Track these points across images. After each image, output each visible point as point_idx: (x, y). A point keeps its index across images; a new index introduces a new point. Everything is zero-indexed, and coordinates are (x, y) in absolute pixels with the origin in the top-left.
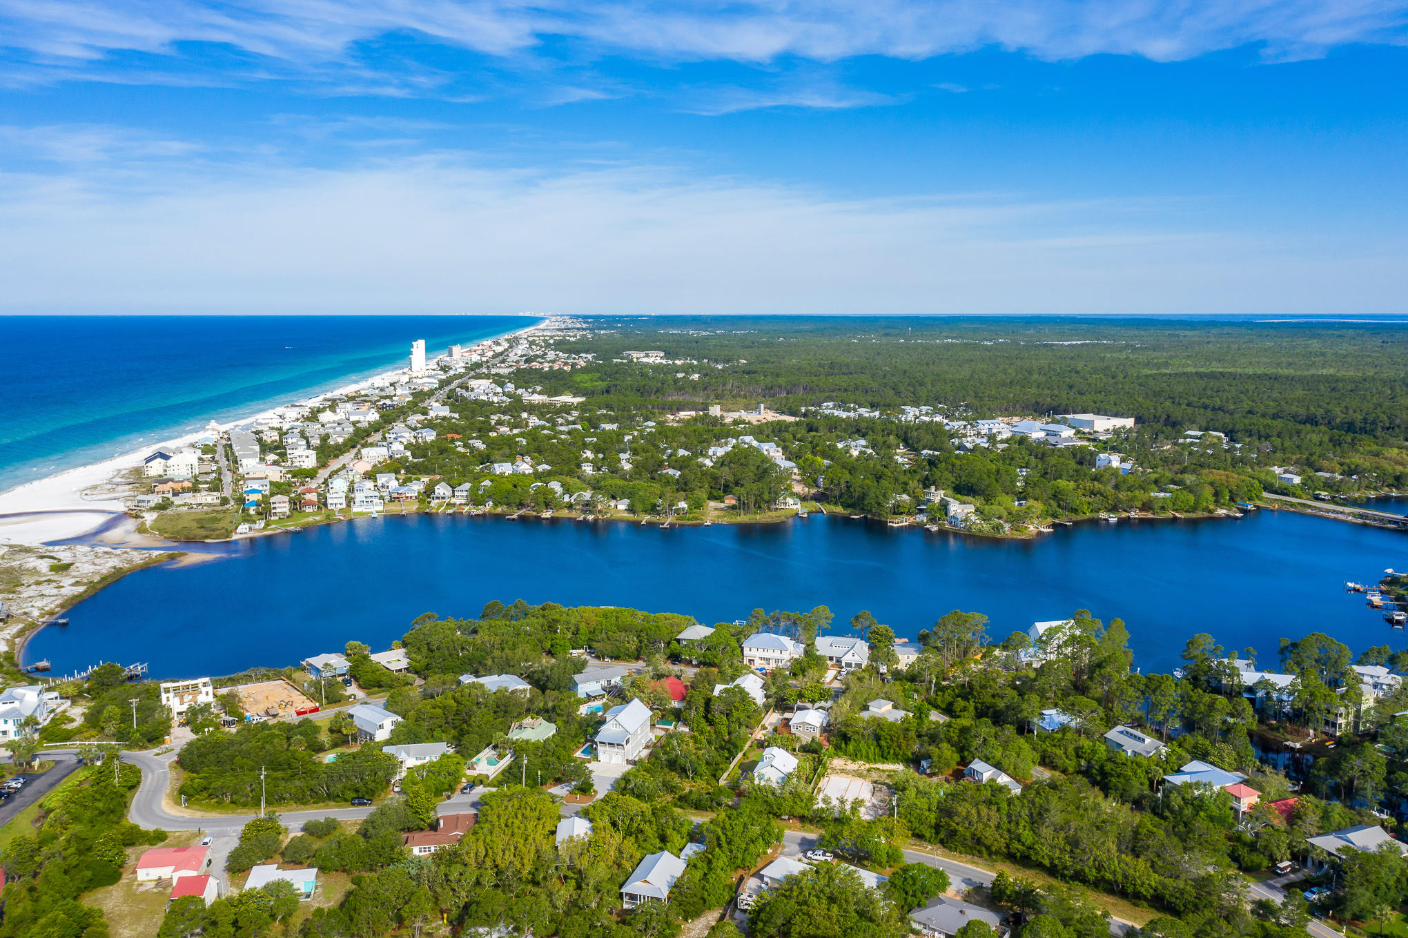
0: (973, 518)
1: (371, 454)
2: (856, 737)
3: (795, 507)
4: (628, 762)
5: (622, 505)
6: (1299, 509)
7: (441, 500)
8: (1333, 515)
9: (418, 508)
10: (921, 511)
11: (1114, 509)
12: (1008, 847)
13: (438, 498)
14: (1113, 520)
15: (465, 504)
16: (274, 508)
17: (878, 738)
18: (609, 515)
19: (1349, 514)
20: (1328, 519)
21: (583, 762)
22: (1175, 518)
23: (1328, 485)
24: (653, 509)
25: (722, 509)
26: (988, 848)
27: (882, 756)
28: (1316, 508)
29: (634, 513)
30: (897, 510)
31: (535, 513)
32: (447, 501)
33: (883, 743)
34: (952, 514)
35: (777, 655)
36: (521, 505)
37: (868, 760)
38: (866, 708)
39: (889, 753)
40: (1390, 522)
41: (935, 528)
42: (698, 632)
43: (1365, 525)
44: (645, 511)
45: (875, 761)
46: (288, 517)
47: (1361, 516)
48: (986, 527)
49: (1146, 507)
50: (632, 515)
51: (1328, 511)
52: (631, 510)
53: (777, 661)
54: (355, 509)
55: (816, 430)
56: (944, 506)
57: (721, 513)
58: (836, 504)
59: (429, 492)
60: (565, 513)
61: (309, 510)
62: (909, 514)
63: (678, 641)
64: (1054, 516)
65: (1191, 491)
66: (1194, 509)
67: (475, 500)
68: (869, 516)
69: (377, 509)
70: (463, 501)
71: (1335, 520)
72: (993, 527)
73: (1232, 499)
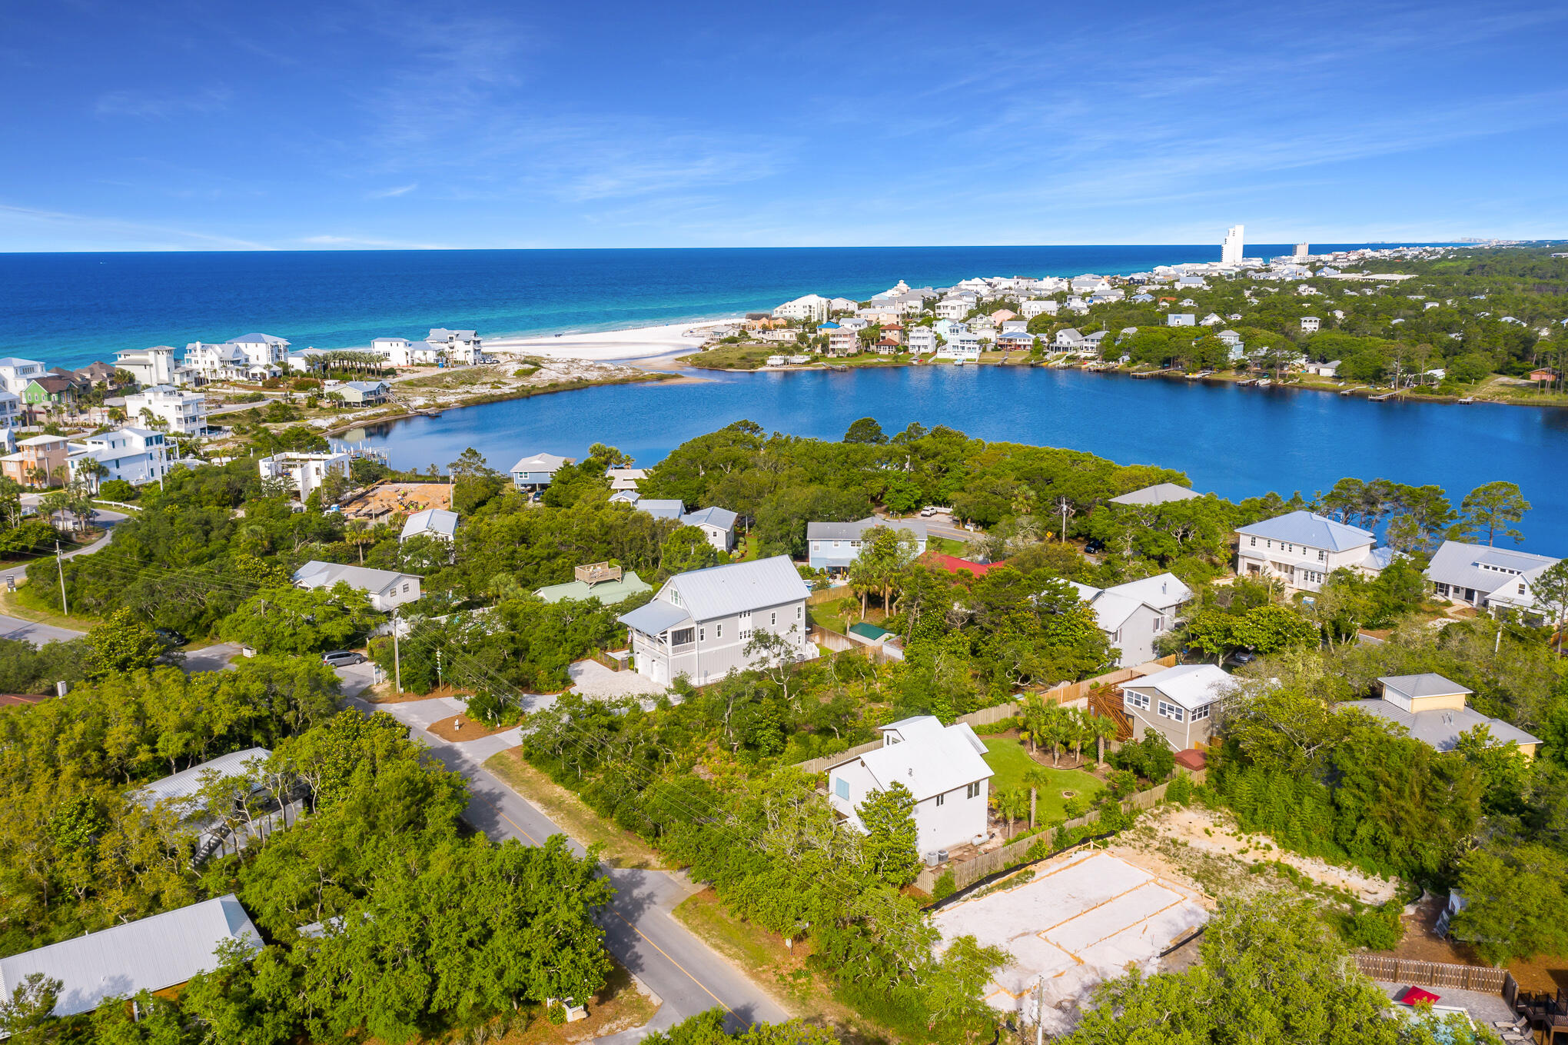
1: (1033, 309)
5: (1327, 371)
7: (1061, 352)
9: (1029, 361)
13: (1057, 349)
15: (1093, 359)
16: (833, 343)
18: (1299, 382)
24: (1378, 376)
25: (1514, 386)
29: (1341, 380)
31: (1181, 373)
32: (1069, 354)
35: (1310, 559)
36: (1167, 362)
42: (1161, 495)
44: (1359, 378)
46: (848, 355)
50: (1337, 383)
54: (940, 355)
59: (1050, 341)
60: (1230, 376)
61: (884, 351)
67: (1107, 353)
70: (1089, 355)
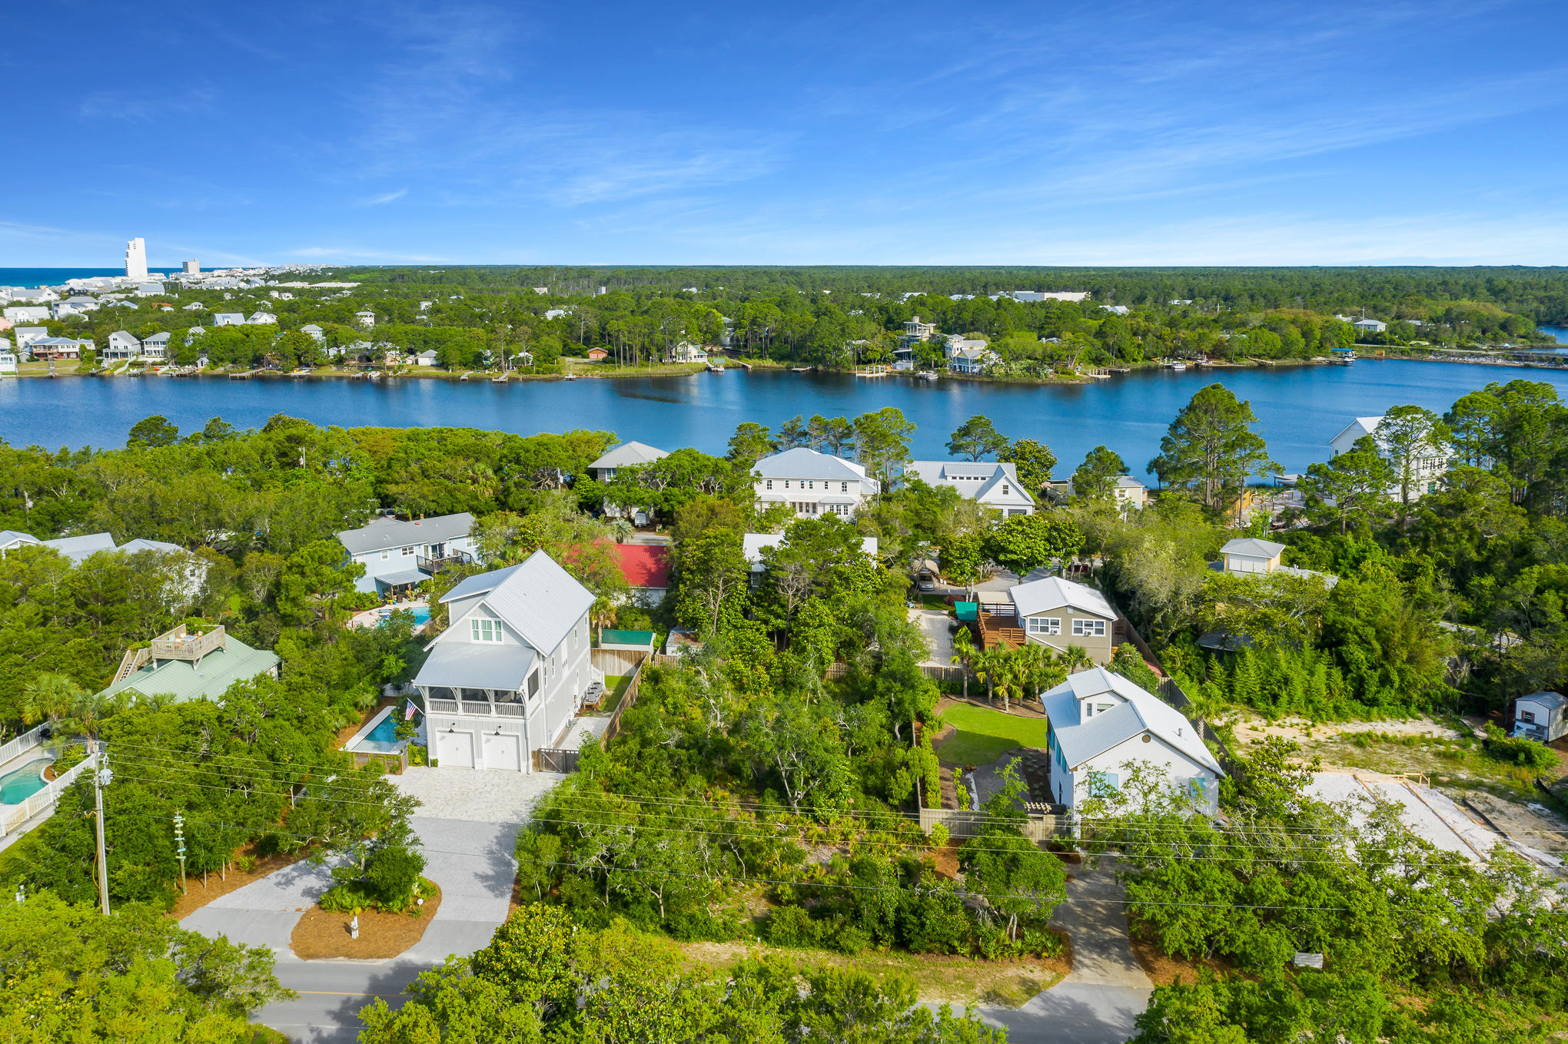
0: (994, 358)
3: (700, 360)
4: (543, 760)
5: (426, 360)
10: (900, 356)
11: (1173, 354)
14: (1179, 369)
15: (163, 364)
17: (1330, 641)
18: (405, 371)
21: (373, 767)
23: (1423, 334)
24: (478, 361)
25: (588, 364)
29: (446, 368)
30: (863, 358)
31: (279, 373)
34: (955, 354)
35: (833, 493)
40: (1565, 361)
41: (933, 377)
44: (465, 365)
48: (1016, 371)
49: (1217, 352)
50: (442, 371)
52: (442, 364)
53: (835, 510)
56: (939, 344)
57: (589, 367)
58: (764, 359)
60: (330, 371)
62: (883, 362)
63: (597, 473)
66: (1283, 353)
67: (179, 356)
68: (820, 368)
70: (158, 360)
72: (1028, 369)
73: (1321, 343)
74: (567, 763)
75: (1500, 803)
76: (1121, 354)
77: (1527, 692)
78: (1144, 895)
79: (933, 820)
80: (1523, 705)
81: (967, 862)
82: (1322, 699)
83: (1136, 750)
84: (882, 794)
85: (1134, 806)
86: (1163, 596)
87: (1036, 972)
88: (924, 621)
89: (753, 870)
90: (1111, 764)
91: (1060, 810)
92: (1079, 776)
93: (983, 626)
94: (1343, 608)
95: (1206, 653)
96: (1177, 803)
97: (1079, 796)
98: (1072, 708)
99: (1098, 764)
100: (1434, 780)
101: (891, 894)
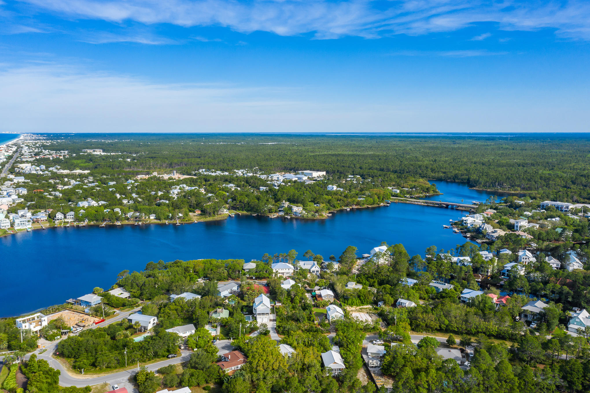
0: (304, 212)
1: (3, 201)
2: (351, 297)
3: (227, 213)
4: (272, 320)
5: (152, 217)
6: (404, 201)
7: (60, 221)
8: (416, 203)
9: (50, 225)
10: (280, 211)
11: (347, 205)
12: (440, 326)
13: (58, 220)
14: (348, 210)
15: (73, 222)
17: (359, 297)
18: (148, 222)
19: (422, 202)
20: (415, 204)
22: (368, 207)
23: (408, 193)
24: (167, 218)
25: (196, 216)
26: (431, 328)
27: (362, 303)
28: (410, 201)
29: (160, 220)
30: (270, 211)
31: (111, 223)
32: (63, 221)
33: (362, 298)
34: (294, 211)
35: (287, 271)
36: (104, 220)
37: (357, 306)
38: (347, 286)
39: (365, 301)
40: (436, 204)
41: (289, 217)
42: (251, 265)
43: (428, 206)
44: (165, 219)
45: (360, 306)
47: (426, 203)
48: (310, 215)
49: (358, 204)
50: (159, 221)
51: (415, 202)
52: (158, 218)
53: (287, 273)
54: (16, 228)
55: (209, 181)
56: (290, 208)
57: (198, 217)
58: (243, 210)
59: (52, 217)
60: (126, 222)
62: (276, 212)
63: (244, 270)
64: (329, 209)
65: (371, 197)
66: (373, 204)
67: (78, 219)
68: (259, 214)
69: (29, 227)
70: (72, 220)
71: (418, 204)
72: (312, 215)
73: (383, 199)
74: (274, 320)
75: (373, 314)
76: (334, 207)
77: (380, 301)
78: (337, 327)
79: (316, 322)
80: (379, 303)
81: (321, 326)
82: (358, 304)
83: (336, 313)
84: (310, 320)
85: (336, 319)
86: (340, 292)
87: (328, 334)
88: (308, 295)
89: (300, 329)
90: (333, 315)
91: (329, 320)
92: (331, 317)
93: (317, 297)
94: (361, 293)
95: (345, 299)
96: (340, 318)
97: (331, 319)
98: (330, 309)
99: (332, 315)
100: (367, 313)
101: (315, 329)
